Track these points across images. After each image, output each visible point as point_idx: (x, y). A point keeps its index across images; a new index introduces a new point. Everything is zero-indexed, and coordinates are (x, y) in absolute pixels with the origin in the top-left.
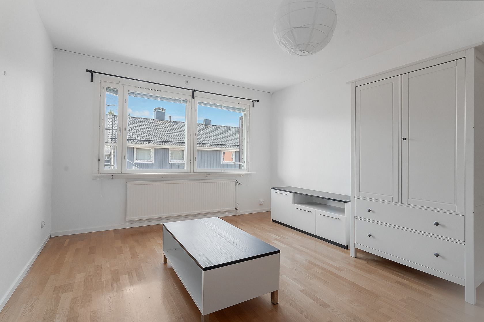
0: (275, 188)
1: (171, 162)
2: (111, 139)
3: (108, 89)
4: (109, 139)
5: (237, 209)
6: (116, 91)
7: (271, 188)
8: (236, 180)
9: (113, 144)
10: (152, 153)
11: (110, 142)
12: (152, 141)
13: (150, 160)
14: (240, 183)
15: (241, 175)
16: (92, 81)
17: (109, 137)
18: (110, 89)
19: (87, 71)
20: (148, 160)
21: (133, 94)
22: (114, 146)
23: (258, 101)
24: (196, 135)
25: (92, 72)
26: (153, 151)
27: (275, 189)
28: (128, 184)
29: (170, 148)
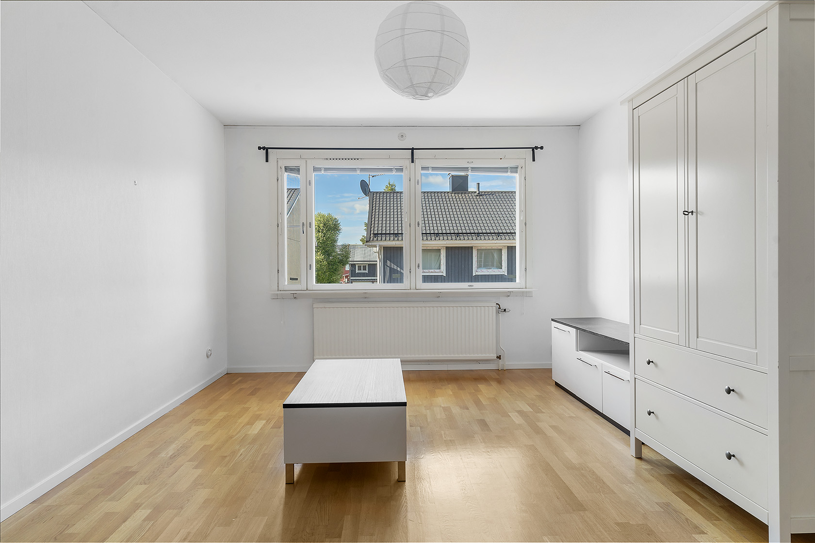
0: (557, 319)
1: (477, 274)
2: (376, 235)
3: (287, 169)
4: (372, 235)
5: (499, 357)
6: (297, 170)
7: (552, 320)
8: (497, 304)
9: (378, 243)
10: (442, 256)
11: (373, 240)
12: (441, 234)
13: (438, 270)
14: (505, 310)
15: (508, 295)
16: (267, 161)
17: (372, 232)
18: (290, 169)
19: (260, 148)
20: (436, 271)
21: (321, 170)
22: (380, 246)
23: (542, 148)
24: (419, 224)
25: (266, 149)
26: (443, 253)
27: (558, 322)
28: (315, 306)
29: (475, 246)
